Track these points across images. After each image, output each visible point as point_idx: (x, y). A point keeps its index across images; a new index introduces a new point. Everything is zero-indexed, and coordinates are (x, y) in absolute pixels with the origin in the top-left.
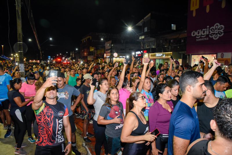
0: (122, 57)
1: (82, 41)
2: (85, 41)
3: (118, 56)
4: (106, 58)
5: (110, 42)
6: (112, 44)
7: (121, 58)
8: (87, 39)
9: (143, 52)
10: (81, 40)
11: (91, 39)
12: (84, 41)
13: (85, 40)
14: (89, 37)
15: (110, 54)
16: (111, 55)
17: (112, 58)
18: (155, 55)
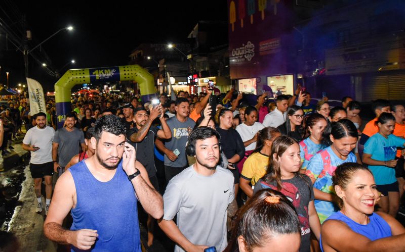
0: (182, 83)
1: (131, 58)
2: (135, 58)
3: (177, 82)
4: (159, 85)
5: (163, 61)
6: (164, 64)
7: (180, 84)
8: (138, 54)
9: (192, 77)
10: (130, 56)
11: (142, 54)
12: (133, 58)
13: (136, 56)
14: (140, 51)
15: (162, 81)
16: (164, 81)
17: (167, 86)
18: (202, 82)
